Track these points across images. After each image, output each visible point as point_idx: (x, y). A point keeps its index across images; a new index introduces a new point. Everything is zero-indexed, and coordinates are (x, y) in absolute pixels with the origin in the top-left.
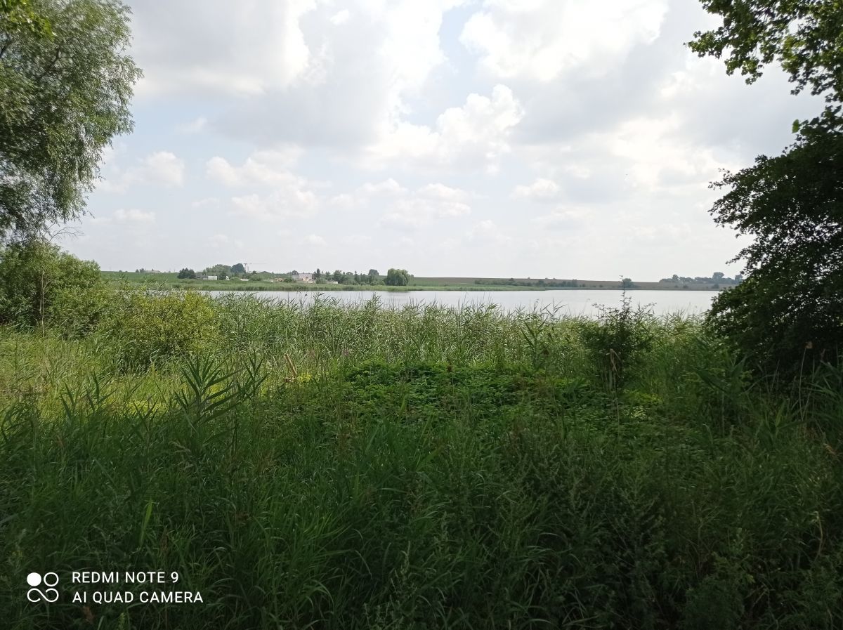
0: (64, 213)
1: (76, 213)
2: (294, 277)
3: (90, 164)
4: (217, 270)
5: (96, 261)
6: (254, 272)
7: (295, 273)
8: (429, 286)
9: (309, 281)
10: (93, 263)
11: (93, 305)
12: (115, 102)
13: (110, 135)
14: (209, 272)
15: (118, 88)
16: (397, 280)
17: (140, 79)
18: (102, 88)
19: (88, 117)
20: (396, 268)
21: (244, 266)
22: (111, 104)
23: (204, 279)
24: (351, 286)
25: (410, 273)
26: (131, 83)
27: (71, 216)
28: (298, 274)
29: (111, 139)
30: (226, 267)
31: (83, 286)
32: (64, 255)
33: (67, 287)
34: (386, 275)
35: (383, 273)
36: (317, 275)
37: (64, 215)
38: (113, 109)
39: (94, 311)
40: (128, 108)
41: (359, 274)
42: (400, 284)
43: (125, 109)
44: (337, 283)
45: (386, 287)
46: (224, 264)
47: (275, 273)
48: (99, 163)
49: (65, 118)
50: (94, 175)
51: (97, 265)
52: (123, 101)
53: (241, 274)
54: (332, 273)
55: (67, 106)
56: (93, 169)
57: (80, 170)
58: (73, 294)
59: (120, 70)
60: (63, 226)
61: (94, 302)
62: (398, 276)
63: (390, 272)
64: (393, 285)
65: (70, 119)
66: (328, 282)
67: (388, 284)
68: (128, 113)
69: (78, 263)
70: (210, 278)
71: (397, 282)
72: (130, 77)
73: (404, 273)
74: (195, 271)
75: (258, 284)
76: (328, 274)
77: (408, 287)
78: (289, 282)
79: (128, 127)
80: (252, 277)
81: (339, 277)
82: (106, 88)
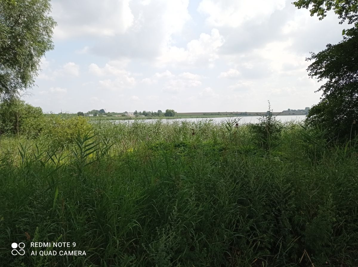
0: (25, 85)
1: (30, 85)
2: (126, 114)
3: (36, 64)
4: (93, 112)
5: (40, 107)
6: (109, 113)
7: (126, 112)
8: (184, 116)
9: (133, 116)
10: (39, 107)
11: (39, 125)
12: (46, 37)
13: (44, 51)
14: (89, 113)
15: (47, 31)
16: (170, 114)
17: (56, 26)
18: (40, 31)
19: (34, 44)
20: (169, 109)
21: (104, 110)
22: (44, 38)
23: (88, 116)
24: (151, 117)
25: (175, 111)
26: (53, 28)
27: (28, 86)
28: (128, 113)
29: (45, 53)
30: (97, 111)
31: (35, 117)
32: (27, 105)
33: (28, 118)
34: (165, 112)
35: (164, 111)
36: (136, 113)
37: (25, 87)
38: (45, 40)
39: (40, 128)
40: (51, 39)
41: (153, 112)
42: (171, 116)
43: (50, 40)
44: (144, 116)
45: (165, 117)
46: (96, 109)
47: (118, 112)
48: (39, 63)
49: (24, 44)
50: (38, 69)
51: (41, 109)
52: (49, 36)
53: (103, 113)
54: (142, 112)
55: (25, 39)
56: (37, 66)
57: (32, 66)
58: (31, 121)
59: (47, 22)
60: (25, 91)
61: (40, 123)
62: (170, 113)
63: (167, 111)
64: (168, 116)
65: (26, 45)
66: (140, 116)
67: (166, 116)
68: (52, 42)
69: (33, 108)
70: (90, 115)
71: (170, 115)
72: (52, 26)
73: (173, 111)
74: (84, 113)
75: (111, 118)
76: (140, 113)
77: (174, 117)
78: (124, 116)
79: (52, 47)
80: (108, 114)
81: (145, 114)
82: (41, 31)
